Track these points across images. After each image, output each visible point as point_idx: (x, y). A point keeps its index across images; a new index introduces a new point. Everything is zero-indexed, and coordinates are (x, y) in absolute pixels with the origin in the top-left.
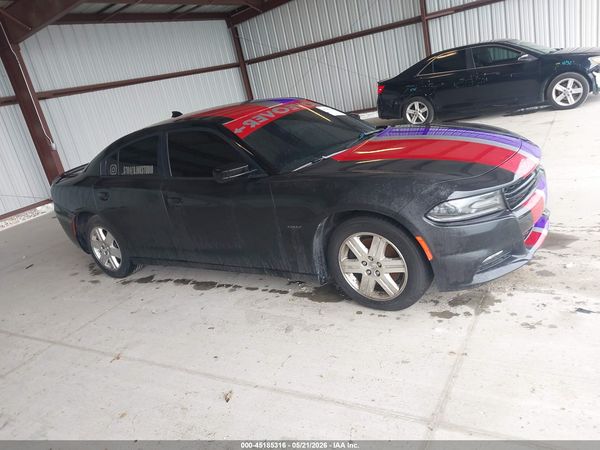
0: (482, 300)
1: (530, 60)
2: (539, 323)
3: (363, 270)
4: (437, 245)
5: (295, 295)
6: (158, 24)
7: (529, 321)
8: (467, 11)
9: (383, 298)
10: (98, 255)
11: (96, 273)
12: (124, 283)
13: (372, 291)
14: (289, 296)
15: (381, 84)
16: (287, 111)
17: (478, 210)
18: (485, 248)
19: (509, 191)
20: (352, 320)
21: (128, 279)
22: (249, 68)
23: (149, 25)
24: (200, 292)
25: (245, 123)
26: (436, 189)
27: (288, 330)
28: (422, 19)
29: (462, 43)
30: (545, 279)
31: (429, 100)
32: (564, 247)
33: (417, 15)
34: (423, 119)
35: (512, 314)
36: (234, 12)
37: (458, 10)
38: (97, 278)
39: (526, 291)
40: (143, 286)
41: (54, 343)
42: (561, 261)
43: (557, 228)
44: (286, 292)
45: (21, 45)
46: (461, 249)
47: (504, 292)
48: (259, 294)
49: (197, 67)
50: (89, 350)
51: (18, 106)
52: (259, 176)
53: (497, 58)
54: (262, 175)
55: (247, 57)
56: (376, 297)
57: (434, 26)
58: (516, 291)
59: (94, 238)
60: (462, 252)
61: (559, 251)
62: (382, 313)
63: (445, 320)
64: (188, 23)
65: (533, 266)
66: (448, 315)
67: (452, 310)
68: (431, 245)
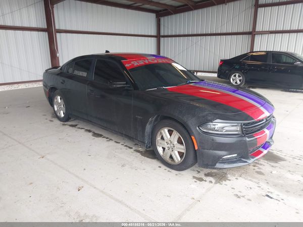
0: (221, 177)
1: (301, 65)
2: (243, 197)
3: (166, 146)
4: (201, 143)
5: (135, 150)
6: (122, 9)
7: (239, 194)
8: (276, 34)
9: (173, 163)
10: (56, 109)
11: (53, 117)
12: (63, 125)
13: (168, 157)
14: (132, 150)
15: (222, 61)
16: (156, 61)
17: (227, 131)
18: (225, 150)
19: (247, 125)
20: (155, 169)
21: (66, 123)
22: (162, 39)
23: (118, 9)
24: (93, 137)
25: (132, 63)
26: (207, 115)
27: (123, 166)
28: (252, 33)
29: (270, 49)
30: (258, 176)
31: (244, 74)
32: (277, 163)
33: (250, 31)
34: (239, 82)
35: (233, 188)
36: (161, 11)
37: (272, 32)
38: (53, 119)
39: (246, 179)
40: (71, 128)
41: (20, 143)
42: (271, 169)
43: (278, 153)
44: (131, 148)
45: (55, 6)
46: (212, 148)
47: (234, 176)
48: (119, 146)
49: (146, 34)
50: (33, 150)
51: (47, 33)
52: (129, 89)
53: (287, 61)
54: (131, 89)
55: (162, 34)
56: (170, 161)
57: (258, 38)
58: (241, 178)
59: (55, 100)
60: (213, 150)
61: (273, 164)
62: (170, 170)
63: (198, 182)
64: (137, 12)
65: (256, 168)
66: (201, 180)
67: (204, 178)
68: (198, 142)
